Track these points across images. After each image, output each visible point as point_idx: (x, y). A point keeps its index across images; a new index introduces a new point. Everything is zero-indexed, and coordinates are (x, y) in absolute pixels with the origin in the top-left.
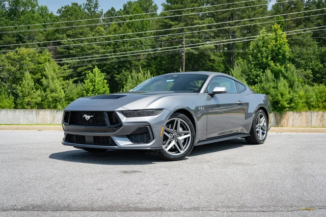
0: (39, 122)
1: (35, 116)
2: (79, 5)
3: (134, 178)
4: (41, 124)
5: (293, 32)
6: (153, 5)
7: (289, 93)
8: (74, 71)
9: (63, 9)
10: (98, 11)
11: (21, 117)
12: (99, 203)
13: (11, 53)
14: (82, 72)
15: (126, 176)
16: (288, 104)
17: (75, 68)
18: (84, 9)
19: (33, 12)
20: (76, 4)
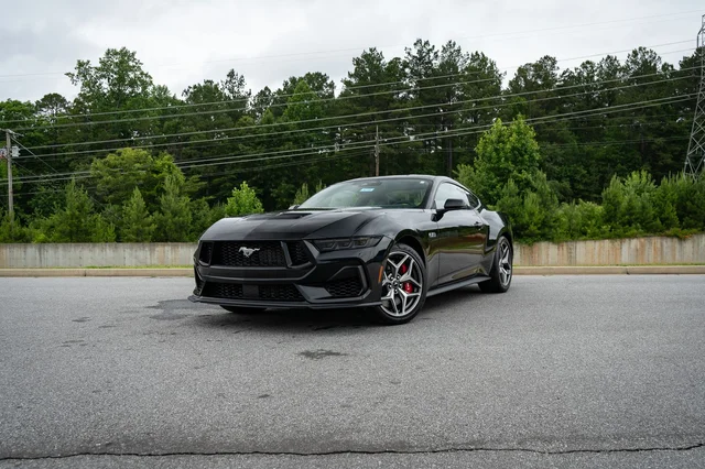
0: (155, 262)
1: (148, 253)
2: (215, 83)
3: (329, 367)
4: (158, 266)
5: (541, 120)
6: (329, 82)
7: (540, 212)
8: (209, 183)
9: (191, 90)
10: (243, 91)
11: (127, 255)
12: (268, 432)
13: (111, 158)
14: (220, 184)
15: (311, 363)
16: (539, 229)
17: (210, 179)
18: (223, 89)
19: (146, 94)
20: (211, 82)
